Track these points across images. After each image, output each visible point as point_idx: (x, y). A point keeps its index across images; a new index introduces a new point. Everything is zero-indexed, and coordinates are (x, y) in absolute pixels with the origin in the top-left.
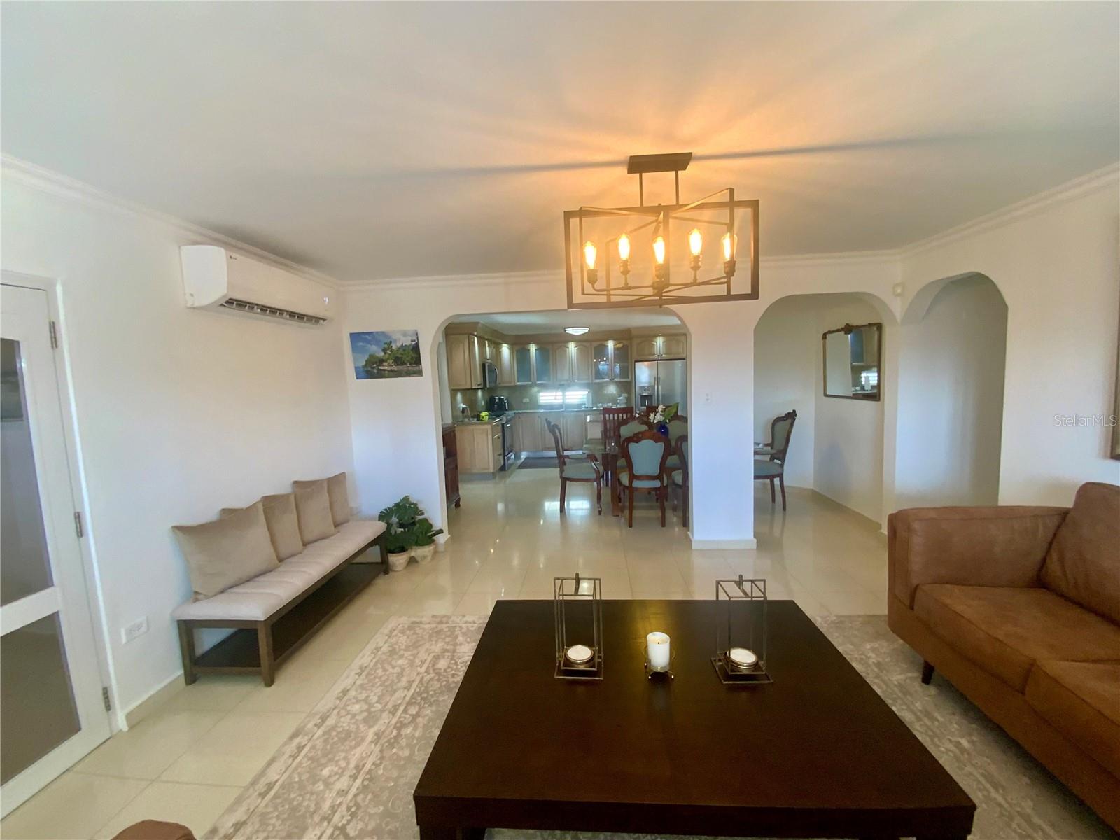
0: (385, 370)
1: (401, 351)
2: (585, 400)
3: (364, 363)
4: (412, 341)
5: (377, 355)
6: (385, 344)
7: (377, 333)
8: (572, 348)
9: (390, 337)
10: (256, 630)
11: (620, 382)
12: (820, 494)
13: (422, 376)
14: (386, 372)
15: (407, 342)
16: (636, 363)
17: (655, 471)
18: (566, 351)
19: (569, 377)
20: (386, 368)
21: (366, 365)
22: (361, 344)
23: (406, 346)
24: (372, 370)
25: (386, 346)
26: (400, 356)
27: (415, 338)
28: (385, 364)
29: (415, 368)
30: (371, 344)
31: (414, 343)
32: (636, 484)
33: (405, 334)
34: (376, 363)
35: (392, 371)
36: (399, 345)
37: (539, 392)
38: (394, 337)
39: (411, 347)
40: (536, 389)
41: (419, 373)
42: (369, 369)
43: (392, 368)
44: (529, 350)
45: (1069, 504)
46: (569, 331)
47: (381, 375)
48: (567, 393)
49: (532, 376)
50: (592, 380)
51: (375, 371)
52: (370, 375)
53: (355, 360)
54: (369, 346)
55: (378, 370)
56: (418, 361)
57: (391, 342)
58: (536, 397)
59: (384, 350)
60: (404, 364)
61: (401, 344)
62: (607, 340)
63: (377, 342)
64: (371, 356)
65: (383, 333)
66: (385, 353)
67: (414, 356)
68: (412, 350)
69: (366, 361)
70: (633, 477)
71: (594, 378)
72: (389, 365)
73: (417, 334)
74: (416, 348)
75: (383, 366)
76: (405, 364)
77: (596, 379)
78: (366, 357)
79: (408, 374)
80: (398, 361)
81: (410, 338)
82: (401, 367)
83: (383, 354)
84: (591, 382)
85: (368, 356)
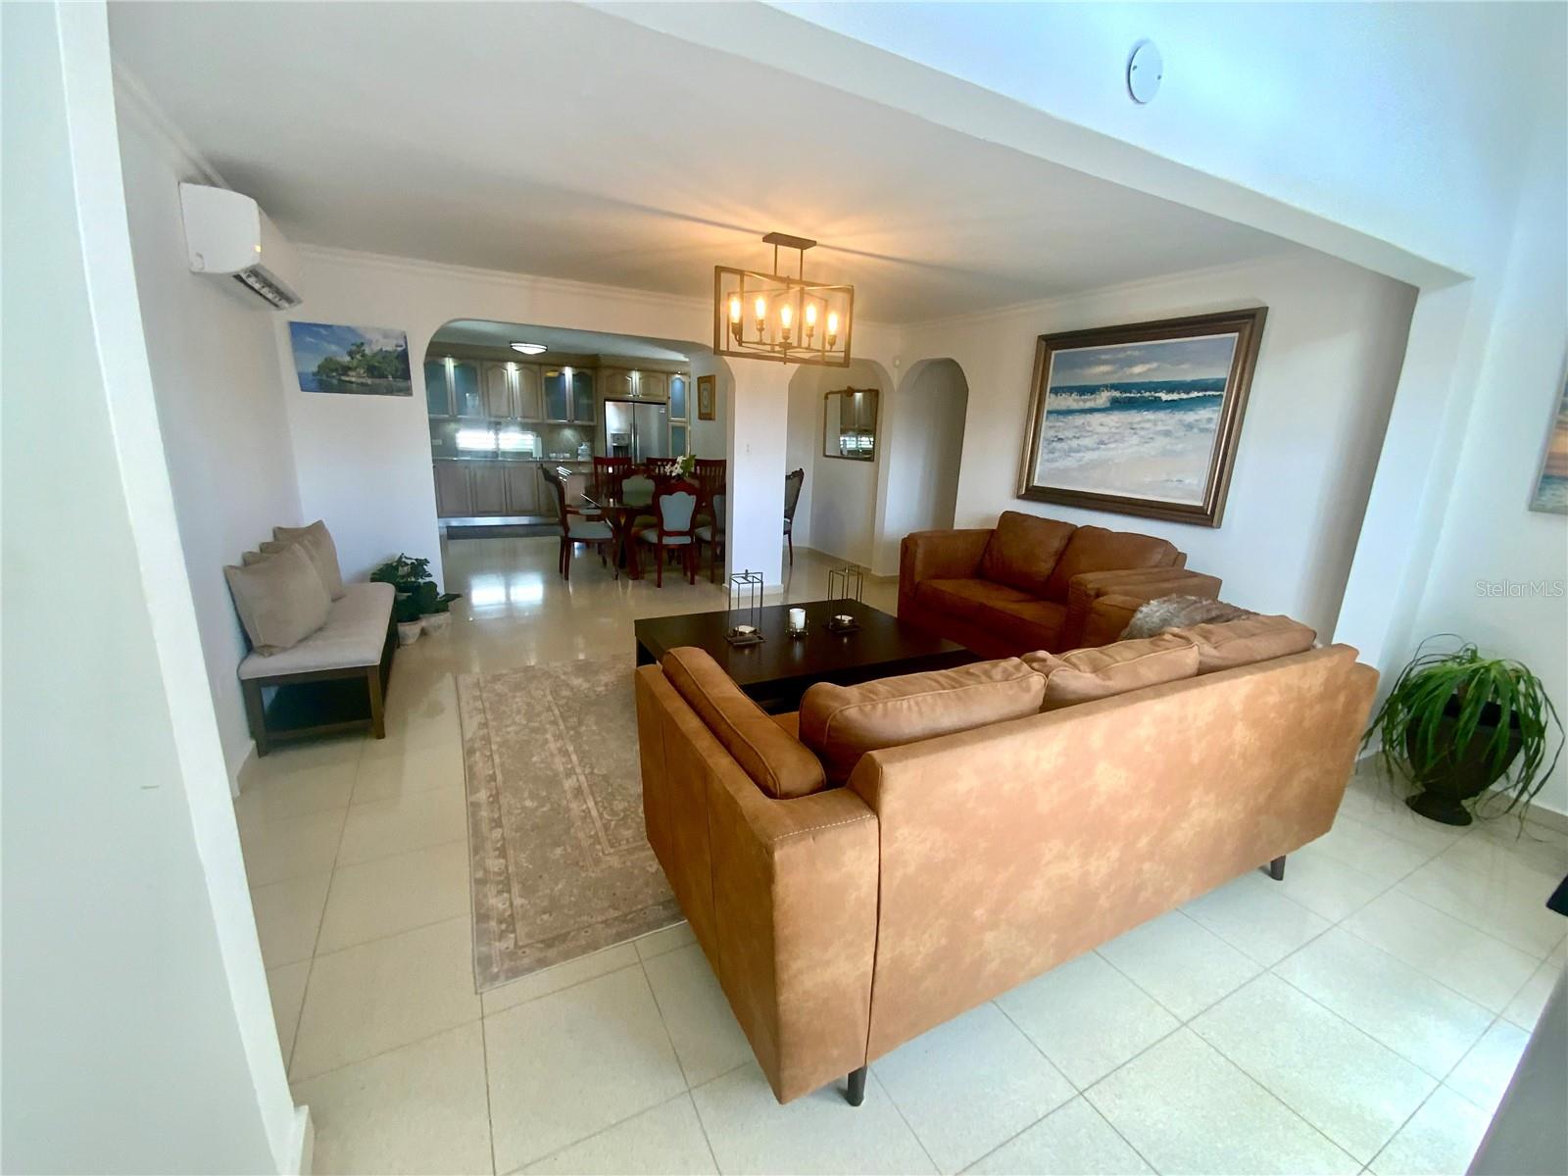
0: (352, 383)
1: (379, 357)
2: (532, 447)
3: (315, 369)
4: (397, 346)
5: (339, 359)
6: (353, 344)
7: (339, 327)
8: (512, 371)
9: (361, 336)
10: (366, 678)
11: (582, 426)
12: (816, 551)
13: (411, 394)
14: (354, 385)
15: (389, 346)
16: (607, 403)
17: (685, 526)
18: (503, 374)
19: (509, 411)
20: (353, 379)
21: (318, 372)
22: (308, 339)
23: (386, 351)
24: (328, 379)
25: (354, 348)
26: (377, 364)
27: (402, 343)
28: (351, 373)
29: (401, 384)
30: (329, 342)
31: (400, 349)
32: (667, 540)
33: (386, 335)
34: (336, 370)
35: (363, 384)
36: (376, 348)
37: (457, 431)
38: (368, 336)
39: (396, 355)
40: (453, 426)
41: (408, 391)
42: (324, 378)
43: (364, 380)
44: (444, 366)
45: (994, 526)
46: (519, 347)
47: (343, 388)
48: (502, 435)
49: (450, 406)
50: (543, 419)
51: (335, 382)
52: (324, 386)
53: (297, 361)
54: (325, 344)
55: (340, 380)
56: (406, 375)
57: (362, 344)
58: (453, 439)
59: (351, 354)
60: (383, 376)
61: (379, 348)
62: (564, 366)
63: (339, 342)
64: (328, 360)
65: (349, 329)
66: (352, 358)
67: (403, 366)
68: (397, 358)
69: (319, 367)
70: (662, 533)
71: (545, 417)
72: (359, 376)
73: (405, 338)
74: (404, 356)
75: (348, 376)
76: (386, 377)
77: (549, 418)
78: (320, 360)
79: (390, 391)
80: (373, 370)
81: (395, 342)
82: (377, 381)
83: (348, 359)
84: (540, 421)
85: (323, 360)
